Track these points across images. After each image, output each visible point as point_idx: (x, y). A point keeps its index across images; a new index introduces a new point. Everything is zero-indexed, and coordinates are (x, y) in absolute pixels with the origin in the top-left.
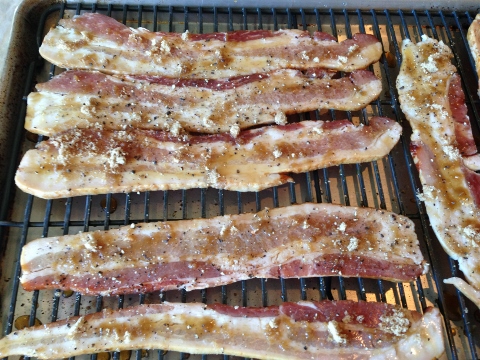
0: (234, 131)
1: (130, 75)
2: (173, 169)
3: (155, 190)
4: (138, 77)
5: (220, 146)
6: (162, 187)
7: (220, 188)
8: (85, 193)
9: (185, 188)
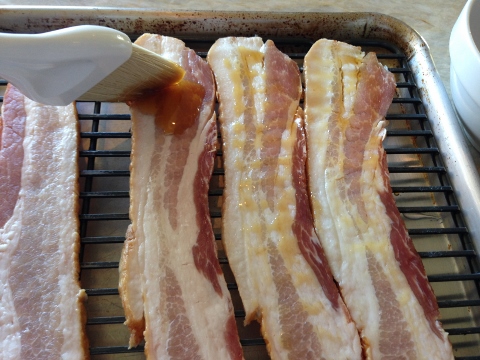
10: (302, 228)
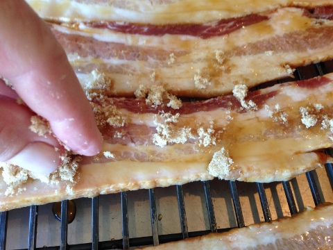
0: (240, 92)
1: (85, 23)
2: (159, 155)
3: (135, 189)
4: (97, 25)
5: (223, 116)
6: (146, 185)
7: (233, 179)
8: (26, 205)
9: (180, 183)
10: (205, 32)
